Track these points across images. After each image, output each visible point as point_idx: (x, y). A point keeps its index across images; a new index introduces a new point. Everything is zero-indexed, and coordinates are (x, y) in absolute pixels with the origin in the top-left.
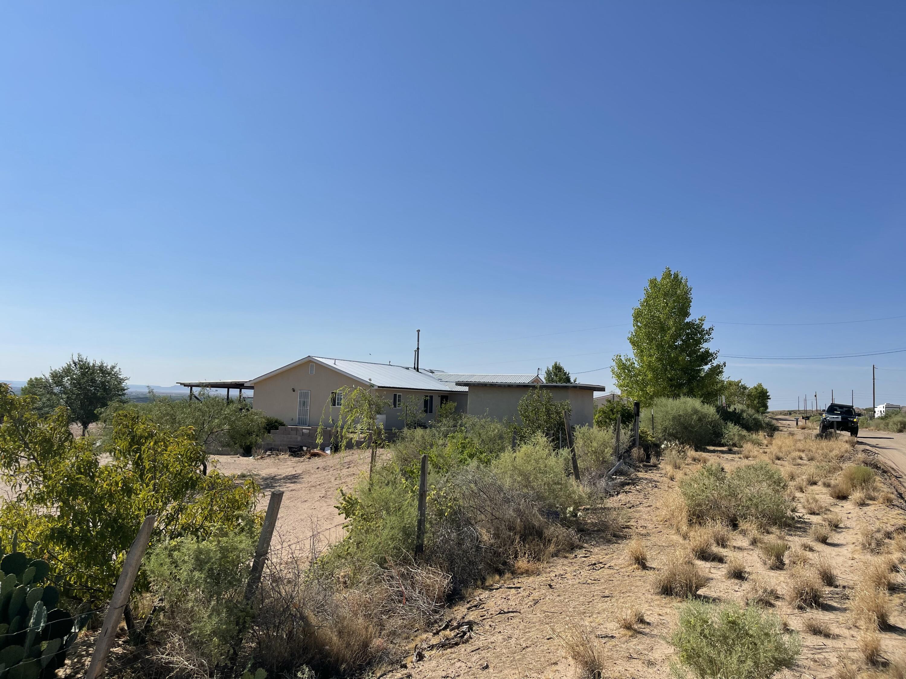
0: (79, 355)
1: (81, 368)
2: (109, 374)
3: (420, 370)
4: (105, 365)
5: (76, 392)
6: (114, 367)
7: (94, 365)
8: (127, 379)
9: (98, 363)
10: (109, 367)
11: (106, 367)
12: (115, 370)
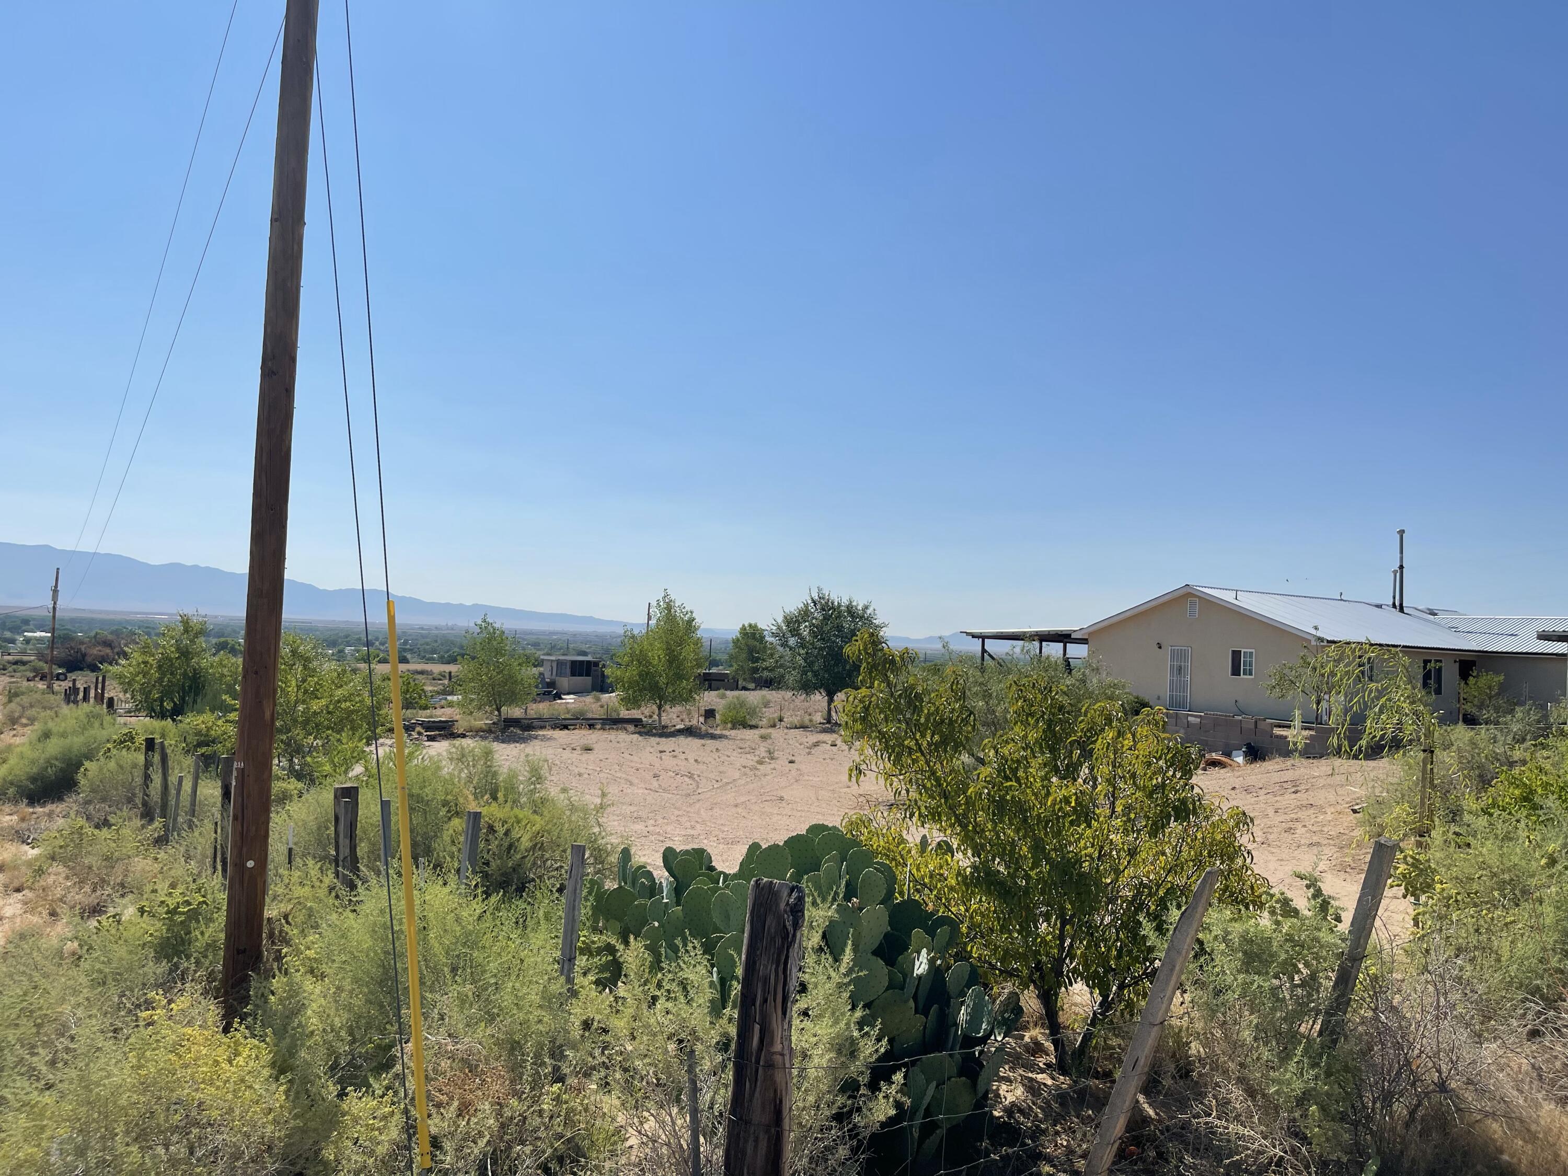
0: (819, 589)
1: (823, 610)
2: (862, 617)
3: (1406, 610)
4: (854, 604)
5: (819, 644)
6: (866, 607)
7: (839, 605)
8: (886, 626)
9: (845, 602)
10: (860, 608)
11: (856, 607)
12: (869, 612)
